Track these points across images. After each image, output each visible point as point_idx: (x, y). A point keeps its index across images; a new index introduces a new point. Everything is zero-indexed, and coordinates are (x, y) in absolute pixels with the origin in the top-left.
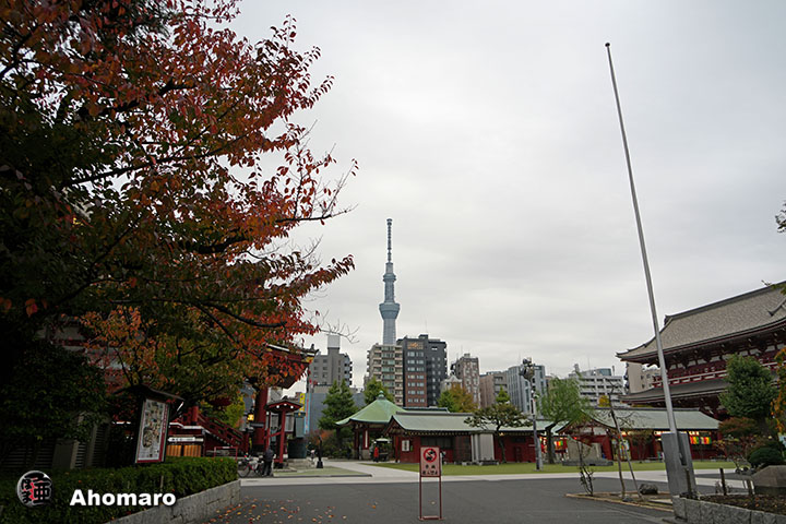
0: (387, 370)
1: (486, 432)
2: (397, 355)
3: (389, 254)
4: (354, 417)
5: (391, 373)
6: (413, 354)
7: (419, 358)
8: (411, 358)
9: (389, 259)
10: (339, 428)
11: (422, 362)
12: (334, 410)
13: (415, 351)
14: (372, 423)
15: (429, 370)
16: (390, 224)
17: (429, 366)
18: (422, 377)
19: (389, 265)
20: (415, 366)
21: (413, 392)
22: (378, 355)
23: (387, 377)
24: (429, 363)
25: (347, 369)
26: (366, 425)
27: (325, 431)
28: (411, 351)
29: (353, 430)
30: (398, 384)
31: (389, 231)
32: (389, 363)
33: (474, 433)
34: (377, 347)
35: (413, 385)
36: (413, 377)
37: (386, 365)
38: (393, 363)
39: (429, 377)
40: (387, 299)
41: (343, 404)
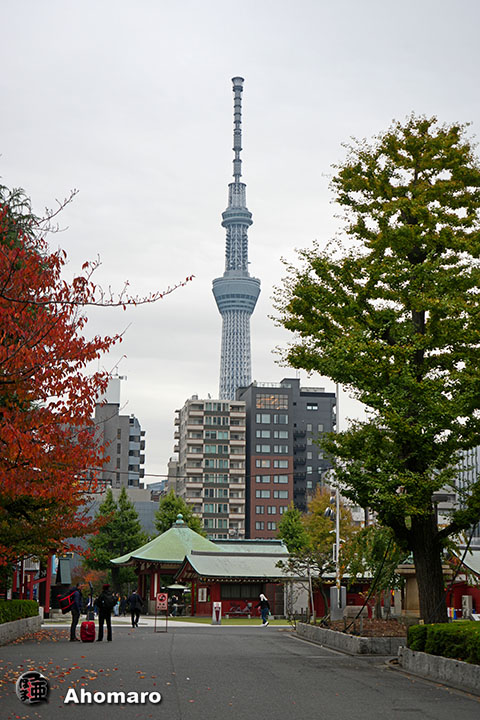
0: (214, 450)
1: (302, 579)
2: (235, 421)
3: (237, 161)
4: (139, 554)
5: (222, 456)
6: (266, 419)
7: (280, 427)
8: (264, 427)
9: (237, 174)
10: (116, 568)
11: (284, 435)
12: (107, 538)
13: (271, 412)
14: (163, 563)
15: (299, 450)
16: (238, 89)
17: (299, 442)
18: (284, 465)
19: (237, 188)
20: (271, 442)
21: (266, 495)
22: (198, 418)
23: (215, 464)
24: (299, 436)
25: (134, 446)
26: (155, 567)
27: (93, 572)
28: (262, 412)
29: (137, 571)
30: (235, 478)
31: (238, 106)
32: (219, 436)
33: (288, 580)
34: (194, 405)
35: (266, 479)
36: (266, 464)
37: (212, 440)
38: (227, 436)
39: (299, 464)
40: (231, 267)
41: (122, 529)
